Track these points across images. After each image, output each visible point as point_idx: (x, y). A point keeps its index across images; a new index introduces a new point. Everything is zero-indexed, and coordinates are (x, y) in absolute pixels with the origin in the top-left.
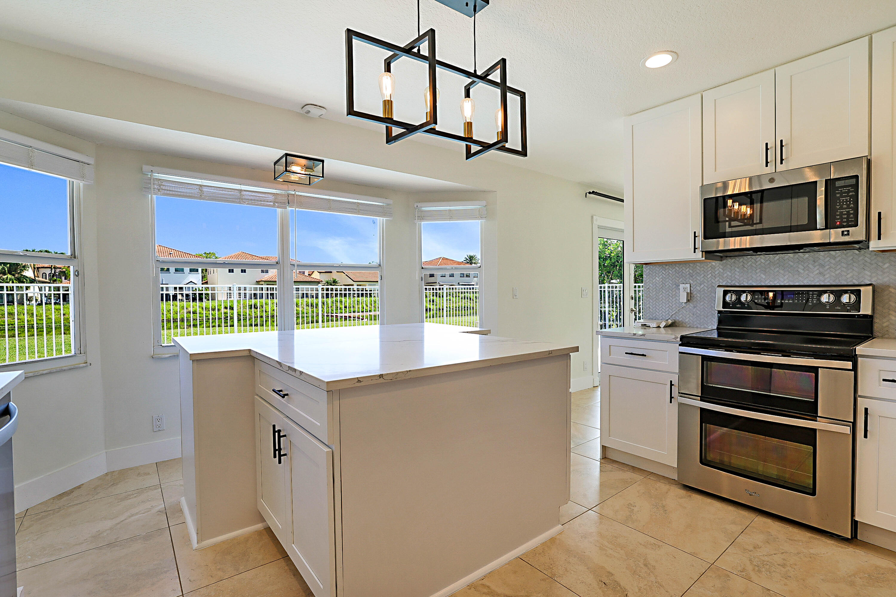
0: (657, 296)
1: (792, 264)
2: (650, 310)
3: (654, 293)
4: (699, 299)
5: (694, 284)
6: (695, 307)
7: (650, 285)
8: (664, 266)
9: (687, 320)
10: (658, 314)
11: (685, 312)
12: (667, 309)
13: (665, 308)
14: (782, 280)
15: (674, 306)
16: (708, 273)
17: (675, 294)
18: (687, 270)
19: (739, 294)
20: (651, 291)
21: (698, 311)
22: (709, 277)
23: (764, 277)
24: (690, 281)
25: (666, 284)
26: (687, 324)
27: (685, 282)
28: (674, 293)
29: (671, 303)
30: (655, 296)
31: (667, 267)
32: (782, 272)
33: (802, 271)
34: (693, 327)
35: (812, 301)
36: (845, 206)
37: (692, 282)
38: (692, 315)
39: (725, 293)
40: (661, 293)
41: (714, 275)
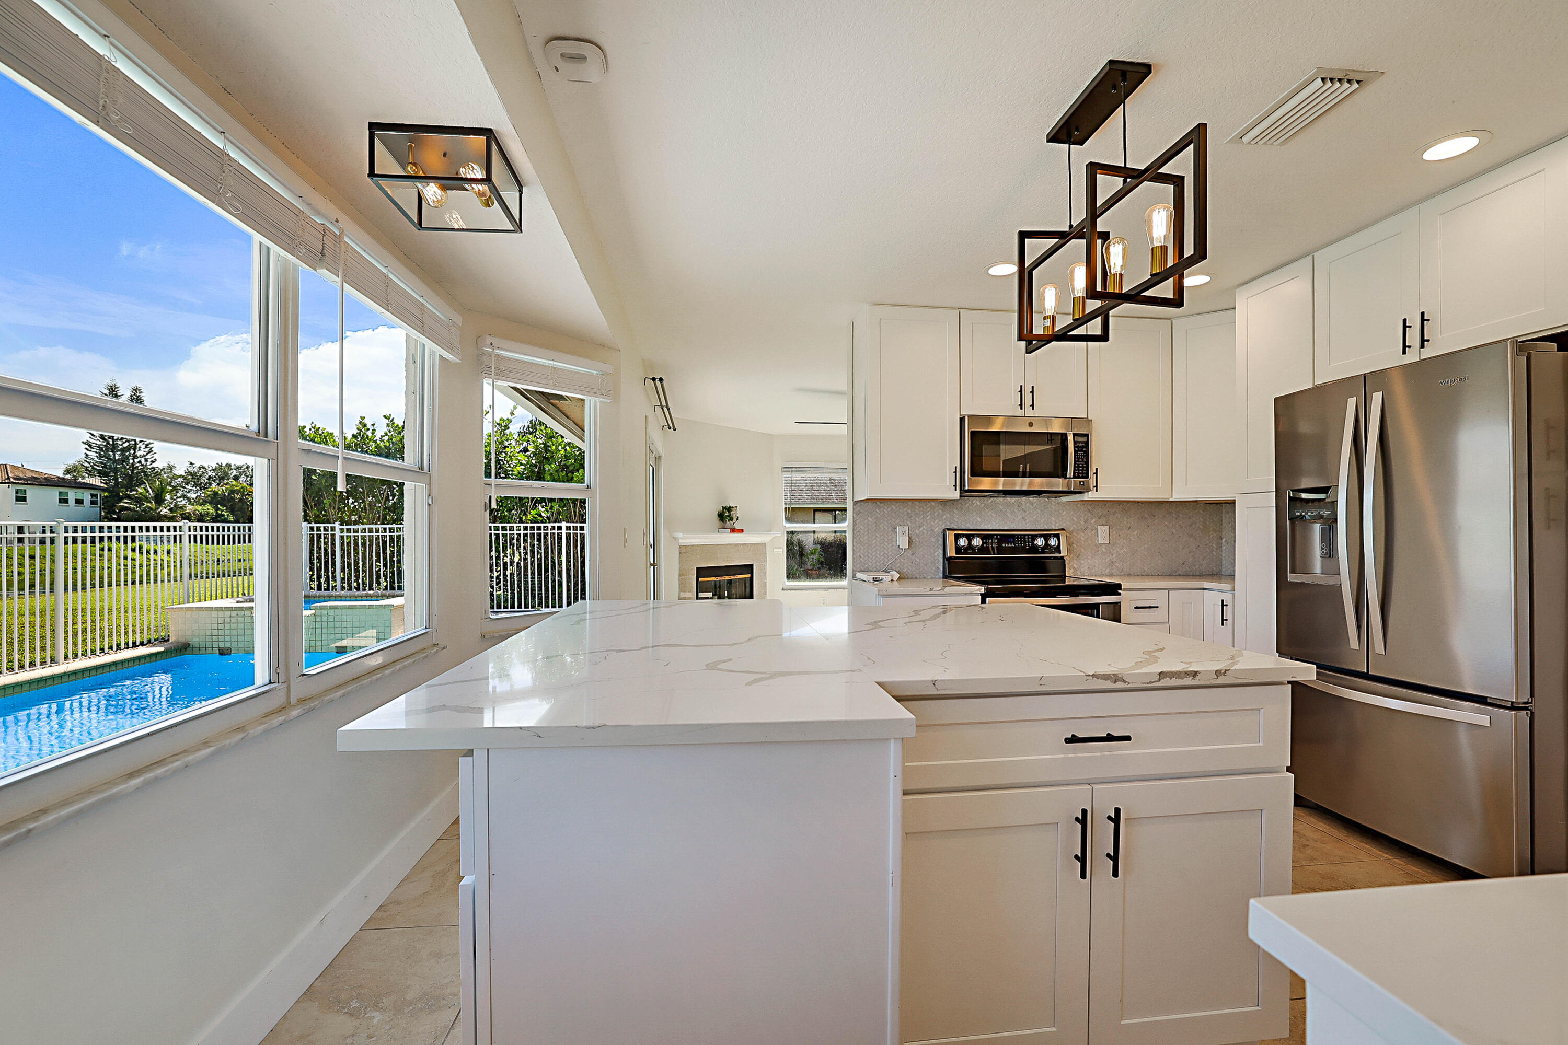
0: (869, 541)
1: (1001, 507)
2: (861, 559)
3: (866, 538)
4: (918, 544)
5: (912, 526)
6: (913, 554)
7: (861, 527)
8: (878, 503)
9: (905, 570)
10: (870, 564)
11: (902, 560)
12: (882, 557)
13: (879, 556)
14: (994, 523)
15: (890, 553)
16: (928, 514)
17: (891, 539)
18: (905, 510)
19: (969, 538)
20: (862, 536)
21: (917, 559)
22: (928, 518)
23: (979, 519)
24: (908, 522)
25: (881, 526)
26: (905, 574)
27: (901, 524)
28: (891, 537)
29: (887, 550)
30: (866, 542)
31: (882, 505)
32: (994, 515)
33: (1009, 515)
34: (912, 578)
35: (1029, 545)
36: (1081, 460)
37: (910, 524)
38: (910, 564)
39: (957, 537)
40: (874, 537)
41: (933, 516)
